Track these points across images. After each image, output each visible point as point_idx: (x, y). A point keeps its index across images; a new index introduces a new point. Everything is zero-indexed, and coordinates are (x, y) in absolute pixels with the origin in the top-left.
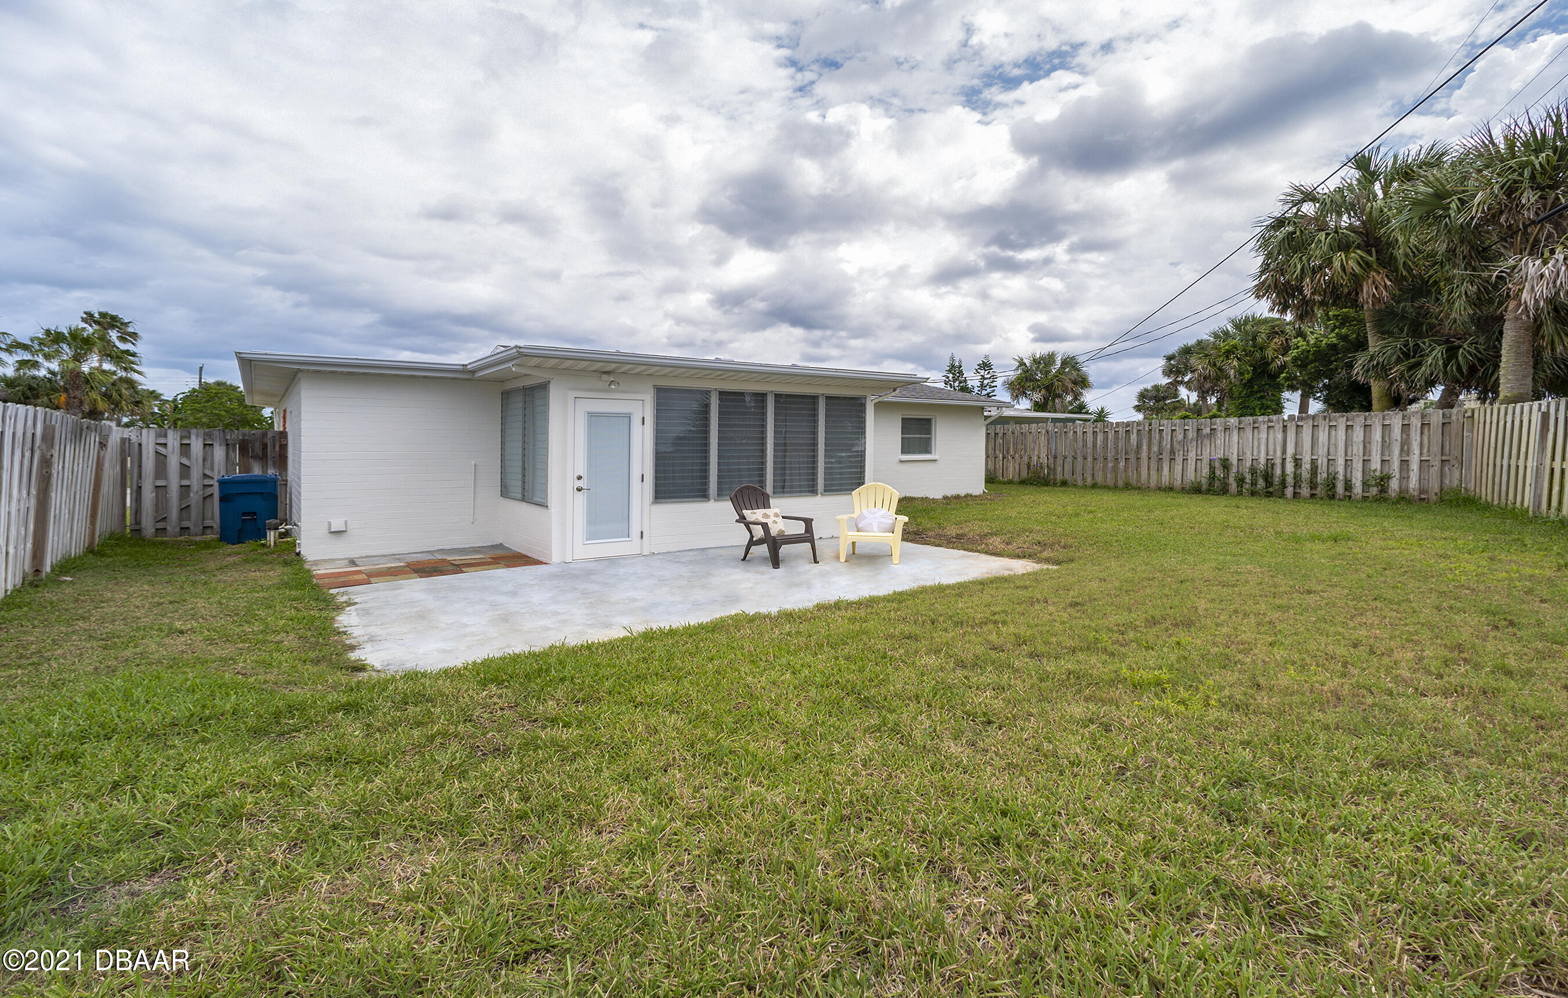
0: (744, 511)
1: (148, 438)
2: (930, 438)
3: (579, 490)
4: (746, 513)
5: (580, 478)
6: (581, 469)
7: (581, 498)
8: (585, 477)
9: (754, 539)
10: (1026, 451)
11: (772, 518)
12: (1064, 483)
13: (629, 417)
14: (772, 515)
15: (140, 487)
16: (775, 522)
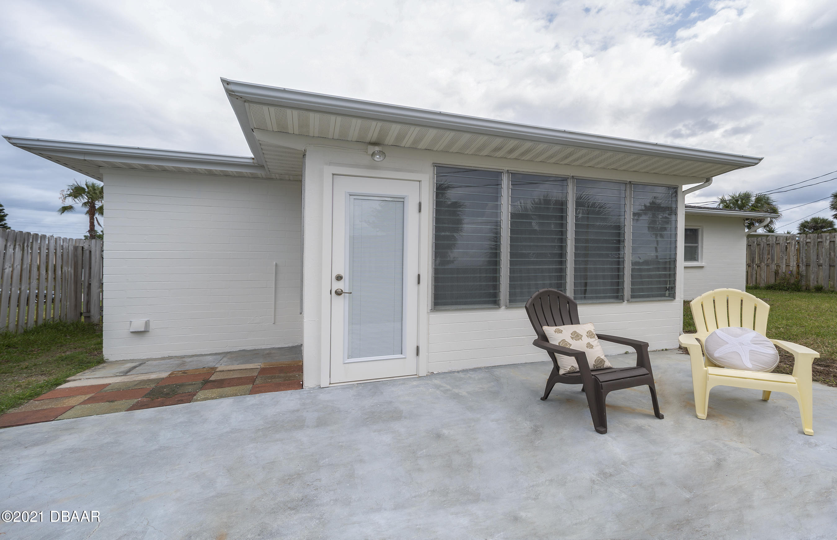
0: (545, 328)
1: (96, 247)
2: (697, 247)
3: (339, 293)
4: (549, 330)
5: (339, 278)
6: (341, 268)
7: (341, 303)
8: (346, 276)
9: (562, 372)
10: (773, 260)
11: (586, 340)
12: (819, 289)
13: (401, 201)
14: (584, 334)
15: (90, 284)
16: (590, 346)
